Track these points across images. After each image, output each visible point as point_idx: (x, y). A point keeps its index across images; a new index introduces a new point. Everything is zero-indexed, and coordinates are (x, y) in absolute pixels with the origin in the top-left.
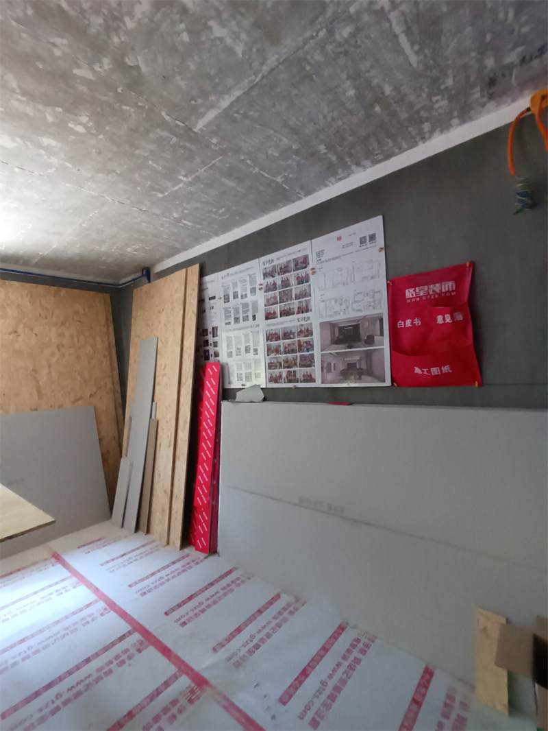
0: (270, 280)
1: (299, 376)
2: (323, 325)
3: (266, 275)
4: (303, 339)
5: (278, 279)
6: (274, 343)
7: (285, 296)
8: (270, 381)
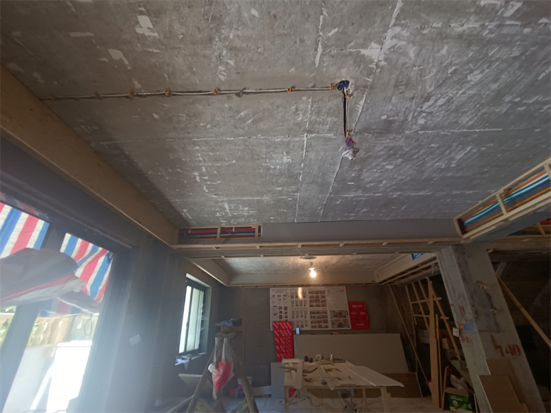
0: (311, 295)
1: (323, 326)
2: (331, 311)
3: (310, 293)
4: (324, 315)
5: (315, 295)
6: (313, 315)
7: (317, 301)
8: (312, 327)
